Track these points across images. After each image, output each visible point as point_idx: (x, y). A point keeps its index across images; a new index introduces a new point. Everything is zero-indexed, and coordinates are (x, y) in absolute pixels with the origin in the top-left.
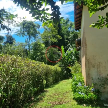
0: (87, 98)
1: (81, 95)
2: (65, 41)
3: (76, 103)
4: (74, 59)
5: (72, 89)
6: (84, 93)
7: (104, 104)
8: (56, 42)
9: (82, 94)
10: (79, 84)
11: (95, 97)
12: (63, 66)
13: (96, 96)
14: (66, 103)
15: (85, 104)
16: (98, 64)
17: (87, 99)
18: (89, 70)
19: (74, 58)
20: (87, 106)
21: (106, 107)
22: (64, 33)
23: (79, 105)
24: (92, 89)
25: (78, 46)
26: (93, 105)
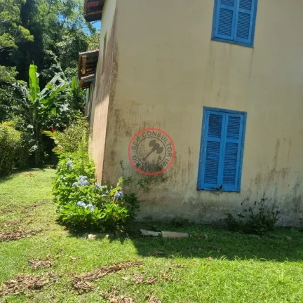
0: (99, 217)
1: (83, 208)
2: (44, 54)
3: (66, 233)
4: (68, 112)
5: (54, 194)
6: (93, 204)
7: (141, 230)
8: (12, 48)
9: (86, 207)
10: (82, 180)
11: (124, 213)
12: (30, 129)
13: (126, 211)
14: (33, 233)
15: (93, 234)
16: (142, 126)
17: (99, 220)
18: (116, 140)
19: (68, 109)
20: (96, 238)
21: (145, 236)
22: (44, 26)
23: (75, 238)
24: (116, 192)
25: (86, 72)
26: (115, 234)
